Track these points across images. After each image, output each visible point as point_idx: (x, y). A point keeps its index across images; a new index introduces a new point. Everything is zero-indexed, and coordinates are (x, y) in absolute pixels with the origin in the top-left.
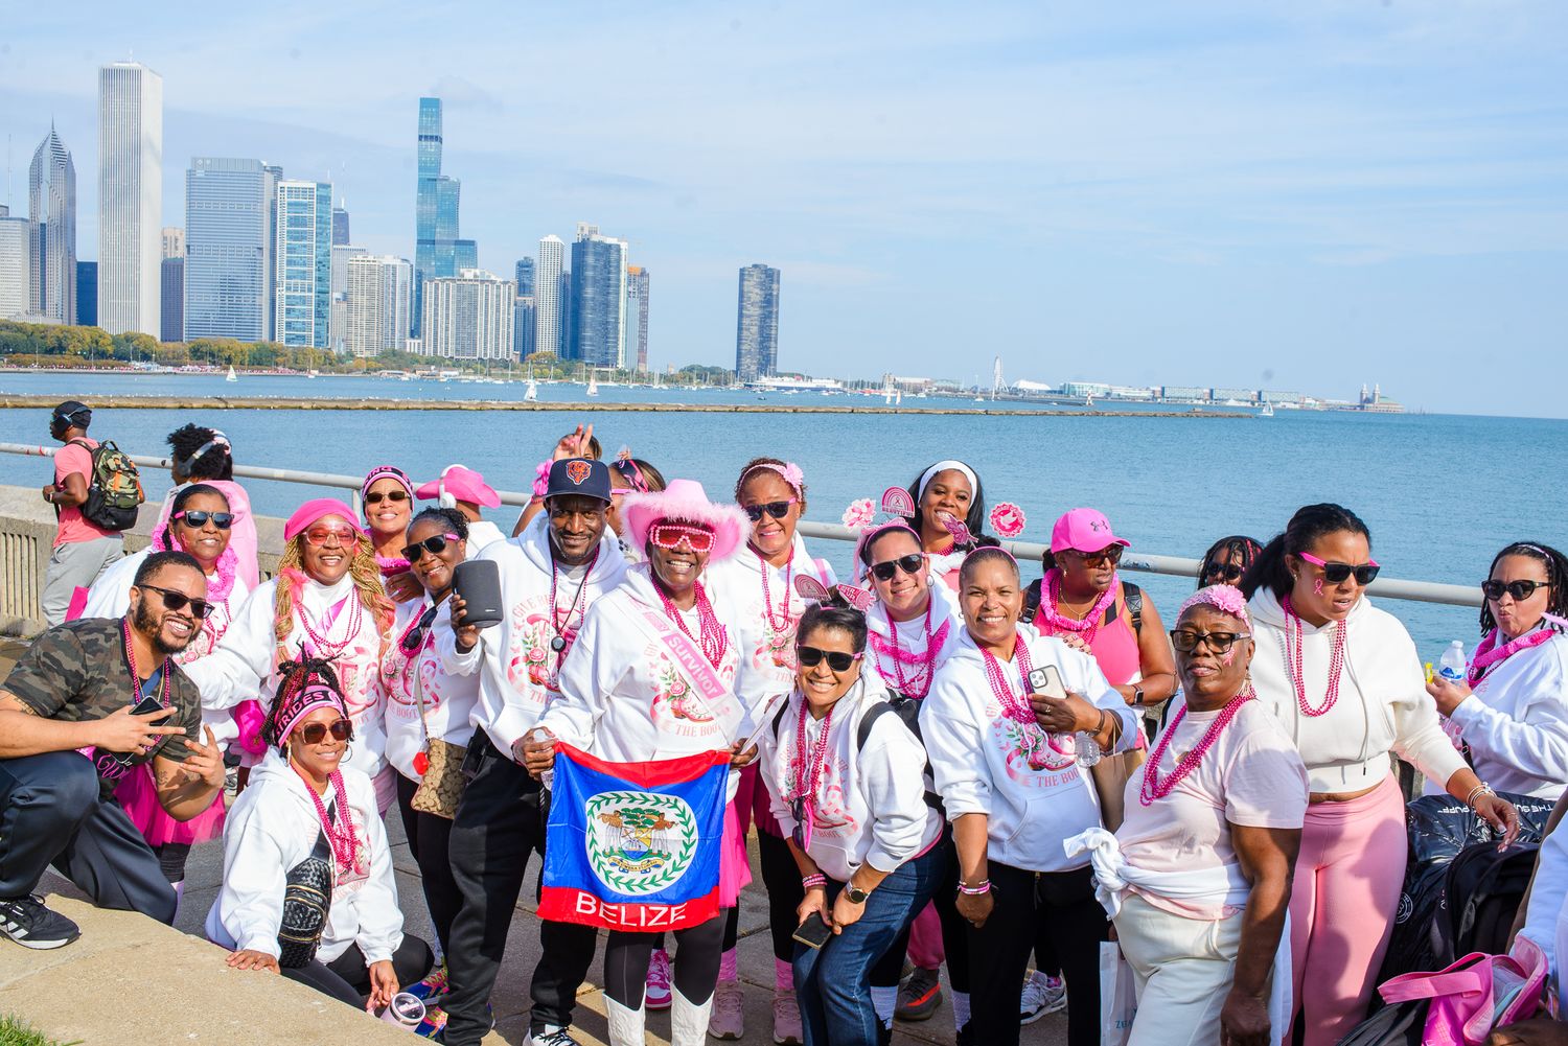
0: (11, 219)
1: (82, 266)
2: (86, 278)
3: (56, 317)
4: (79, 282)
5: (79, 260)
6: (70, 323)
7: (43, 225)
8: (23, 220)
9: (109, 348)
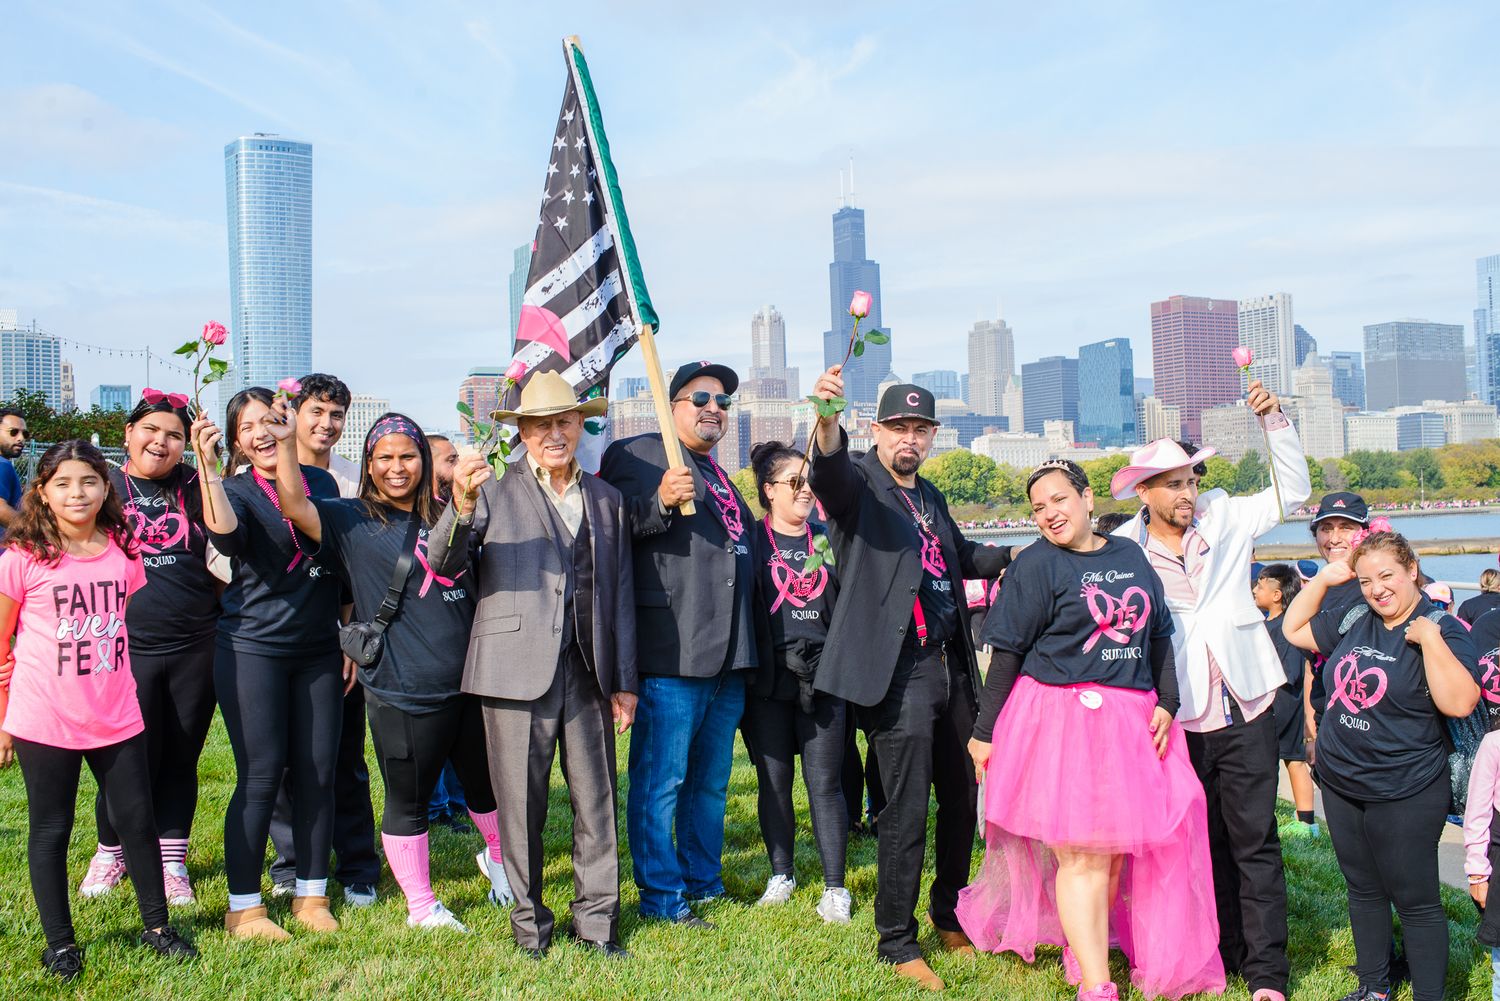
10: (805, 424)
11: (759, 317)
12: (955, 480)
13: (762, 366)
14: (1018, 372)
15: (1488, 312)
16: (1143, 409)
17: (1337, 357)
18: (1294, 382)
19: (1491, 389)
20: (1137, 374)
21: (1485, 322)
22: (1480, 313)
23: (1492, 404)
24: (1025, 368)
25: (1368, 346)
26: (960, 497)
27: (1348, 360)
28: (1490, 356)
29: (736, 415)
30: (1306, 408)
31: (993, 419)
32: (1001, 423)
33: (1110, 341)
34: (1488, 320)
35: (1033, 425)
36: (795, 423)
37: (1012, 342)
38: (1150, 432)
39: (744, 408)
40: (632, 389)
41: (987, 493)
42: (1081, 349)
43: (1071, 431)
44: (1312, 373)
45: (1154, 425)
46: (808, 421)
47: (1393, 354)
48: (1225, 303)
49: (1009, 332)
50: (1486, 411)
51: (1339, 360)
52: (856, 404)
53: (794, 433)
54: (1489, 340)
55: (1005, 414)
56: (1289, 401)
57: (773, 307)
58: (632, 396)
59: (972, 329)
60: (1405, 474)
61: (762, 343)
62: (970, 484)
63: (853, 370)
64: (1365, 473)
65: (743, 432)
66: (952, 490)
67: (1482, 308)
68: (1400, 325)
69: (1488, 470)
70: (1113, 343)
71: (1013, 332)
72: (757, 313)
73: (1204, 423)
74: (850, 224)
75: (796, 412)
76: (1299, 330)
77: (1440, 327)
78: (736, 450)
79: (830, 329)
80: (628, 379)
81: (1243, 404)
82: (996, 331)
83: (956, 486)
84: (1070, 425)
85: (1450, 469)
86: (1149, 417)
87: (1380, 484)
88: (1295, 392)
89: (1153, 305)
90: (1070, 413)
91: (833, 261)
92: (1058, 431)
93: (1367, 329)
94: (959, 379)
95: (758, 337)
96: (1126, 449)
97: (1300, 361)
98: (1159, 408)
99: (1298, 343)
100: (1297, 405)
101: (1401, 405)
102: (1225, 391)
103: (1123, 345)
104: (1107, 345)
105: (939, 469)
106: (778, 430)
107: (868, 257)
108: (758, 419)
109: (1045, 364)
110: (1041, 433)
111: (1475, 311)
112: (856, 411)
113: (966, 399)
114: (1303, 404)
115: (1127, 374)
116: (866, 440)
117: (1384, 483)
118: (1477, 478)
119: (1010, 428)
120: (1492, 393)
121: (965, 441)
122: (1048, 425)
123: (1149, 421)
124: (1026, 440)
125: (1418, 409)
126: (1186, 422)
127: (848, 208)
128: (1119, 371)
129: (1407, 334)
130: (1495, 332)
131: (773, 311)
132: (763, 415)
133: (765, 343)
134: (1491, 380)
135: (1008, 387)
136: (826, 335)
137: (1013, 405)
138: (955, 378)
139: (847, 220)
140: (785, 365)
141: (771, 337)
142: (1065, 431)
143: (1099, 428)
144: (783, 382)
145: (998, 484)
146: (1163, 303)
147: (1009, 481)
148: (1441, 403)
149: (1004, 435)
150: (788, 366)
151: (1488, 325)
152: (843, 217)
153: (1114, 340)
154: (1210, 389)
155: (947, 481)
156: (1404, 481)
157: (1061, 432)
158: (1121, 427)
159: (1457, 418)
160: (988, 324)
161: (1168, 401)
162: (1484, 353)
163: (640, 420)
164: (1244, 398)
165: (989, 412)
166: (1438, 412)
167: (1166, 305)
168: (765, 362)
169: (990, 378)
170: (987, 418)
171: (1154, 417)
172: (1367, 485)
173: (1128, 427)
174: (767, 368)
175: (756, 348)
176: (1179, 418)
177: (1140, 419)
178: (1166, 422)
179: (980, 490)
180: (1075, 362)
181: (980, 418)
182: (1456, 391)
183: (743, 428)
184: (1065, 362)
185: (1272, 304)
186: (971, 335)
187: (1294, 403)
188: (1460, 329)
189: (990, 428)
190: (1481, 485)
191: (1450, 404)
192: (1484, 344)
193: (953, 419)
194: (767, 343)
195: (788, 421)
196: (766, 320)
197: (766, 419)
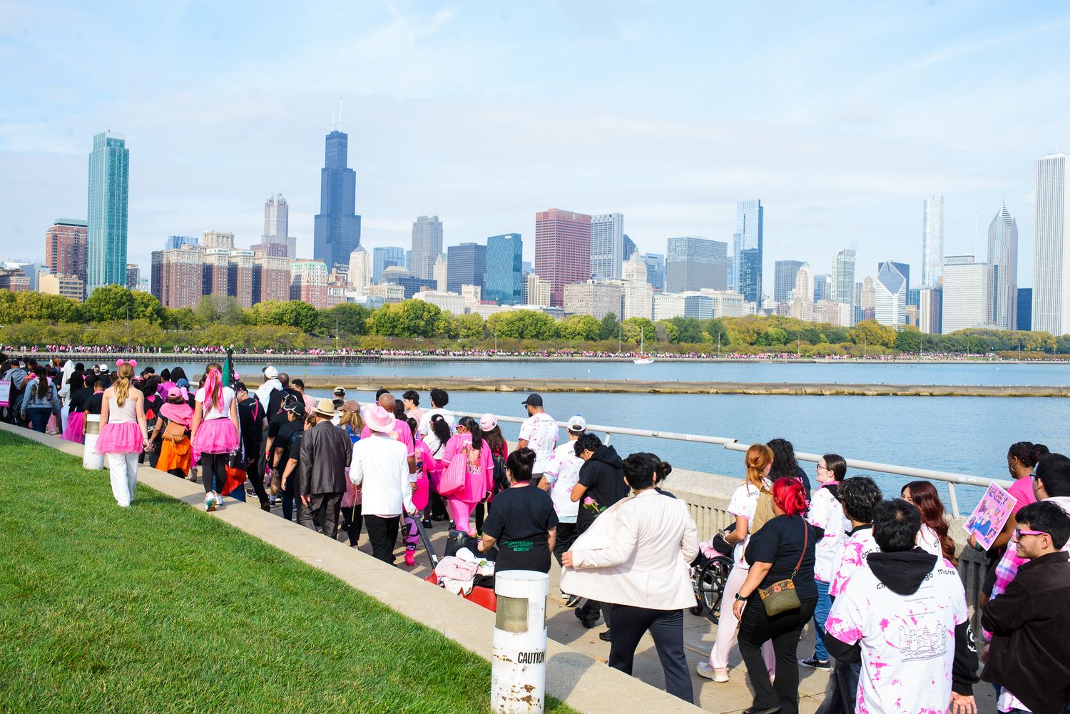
0: (976, 264)
1: (1020, 291)
2: (1024, 298)
3: (1004, 325)
4: (1018, 302)
5: (1019, 287)
6: (1012, 329)
7: (996, 266)
8: (983, 264)
9: (1055, 346)
10: (300, 276)
11: (271, 201)
12: (411, 320)
13: (271, 235)
14: (445, 251)
15: (742, 237)
16: (527, 282)
17: (649, 257)
18: (623, 270)
19: (741, 284)
20: (525, 259)
21: (740, 242)
22: (737, 236)
23: (741, 293)
24: (450, 249)
25: (669, 251)
26: (415, 332)
27: (655, 260)
28: (742, 263)
29: (251, 266)
30: (631, 288)
31: (426, 281)
32: (432, 285)
33: (508, 235)
34: (742, 241)
35: (454, 286)
36: (293, 275)
37: (442, 231)
38: (530, 296)
39: (257, 262)
40: (177, 244)
41: (434, 330)
42: (489, 238)
43: (480, 293)
44: (635, 266)
45: (534, 292)
46: (302, 274)
47: (684, 258)
48: (584, 216)
49: (441, 224)
50: (738, 298)
51: (650, 259)
52: (336, 264)
53: (292, 281)
54: (742, 253)
55: (434, 279)
56: (619, 282)
57: (281, 195)
58: (177, 248)
59: (416, 221)
60: (706, 334)
61: (271, 219)
62: (422, 323)
63: (334, 242)
64: (681, 332)
65: (256, 278)
66: (409, 326)
67: (739, 233)
68: (689, 240)
69: (755, 335)
70: (510, 237)
71: (443, 225)
72: (269, 198)
73: (565, 293)
74: (337, 143)
75: (294, 267)
76: (626, 238)
77: (714, 243)
78: (250, 290)
79: (320, 213)
80: (175, 237)
81: (591, 282)
82: (431, 223)
83: (412, 324)
84: (479, 289)
85: (732, 333)
86: (530, 287)
87: (690, 340)
88: (624, 277)
89: (537, 214)
90: (478, 281)
91: (324, 167)
92: (470, 292)
93: (670, 240)
94: (405, 253)
95: (269, 215)
96: (515, 307)
97: (626, 258)
98: (537, 281)
99: (625, 246)
100: (625, 285)
101: (687, 290)
102: (581, 275)
103: (517, 239)
104: (506, 237)
105: (401, 311)
106: (281, 279)
107: (349, 167)
108: (267, 270)
109: (463, 248)
110: (460, 293)
111: (734, 235)
112: (335, 269)
113: (409, 268)
114: (629, 285)
115: (518, 258)
116: (342, 290)
117: (693, 339)
118: (748, 339)
119: (438, 288)
120: (741, 286)
121: (408, 294)
122: (464, 288)
123: (530, 289)
124: (450, 297)
125: (698, 294)
126: (554, 292)
127: (337, 132)
128: (513, 255)
129: (694, 246)
130: (746, 248)
131: (281, 198)
132: (270, 268)
133: (274, 218)
134: (741, 279)
135: (437, 261)
136: (316, 217)
137: (440, 273)
138: (402, 252)
139: (336, 140)
140: (287, 235)
141: (278, 215)
142: (476, 293)
143: (497, 292)
144: (286, 247)
145: (442, 325)
146: (544, 213)
147: (449, 323)
148: (711, 291)
149: (435, 292)
150: (289, 236)
151: (742, 244)
152: (333, 138)
153: (511, 235)
154: (570, 271)
155: (406, 321)
156: (705, 339)
157: (473, 293)
158: (512, 292)
159: (720, 301)
160: (426, 218)
161: (543, 277)
162: (738, 261)
163: (181, 265)
164: (591, 278)
165: (424, 277)
166: (710, 296)
167: (546, 214)
168: (273, 232)
169: (425, 254)
170: (423, 280)
171: (534, 287)
172: (682, 340)
173: (517, 293)
174: (274, 237)
175: (267, 222)
176: (550, 289)
177: (525, 287)
178: (541, 291)
179: (429, 328)
180: (486, 247)
181: (418, 280)
182: (720, 285)
183: (256, 275)
184: (477, 247)
185: (611, 220)
186: (415, 225)
187: (623, 284)
188: (725, 245)
189: (425, 287)
190: (752, 344)
191: (717, 292)
192: (738, 256)
193: (400, 279)
194: (275, 219)
195: (288, 273)
196: (276, 203)
197: (272, 271)
